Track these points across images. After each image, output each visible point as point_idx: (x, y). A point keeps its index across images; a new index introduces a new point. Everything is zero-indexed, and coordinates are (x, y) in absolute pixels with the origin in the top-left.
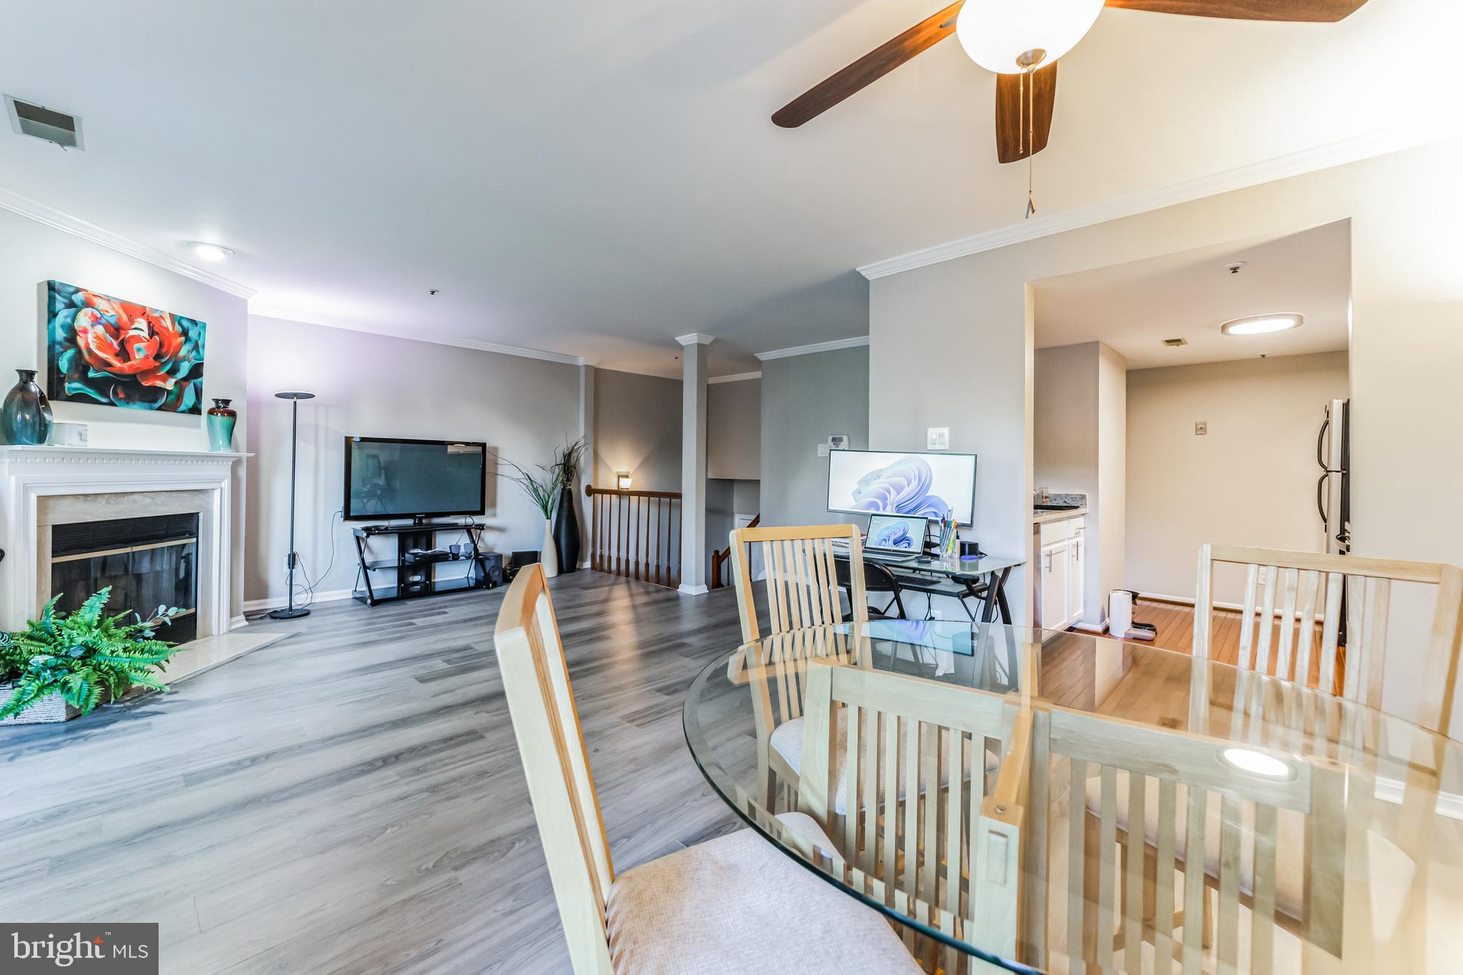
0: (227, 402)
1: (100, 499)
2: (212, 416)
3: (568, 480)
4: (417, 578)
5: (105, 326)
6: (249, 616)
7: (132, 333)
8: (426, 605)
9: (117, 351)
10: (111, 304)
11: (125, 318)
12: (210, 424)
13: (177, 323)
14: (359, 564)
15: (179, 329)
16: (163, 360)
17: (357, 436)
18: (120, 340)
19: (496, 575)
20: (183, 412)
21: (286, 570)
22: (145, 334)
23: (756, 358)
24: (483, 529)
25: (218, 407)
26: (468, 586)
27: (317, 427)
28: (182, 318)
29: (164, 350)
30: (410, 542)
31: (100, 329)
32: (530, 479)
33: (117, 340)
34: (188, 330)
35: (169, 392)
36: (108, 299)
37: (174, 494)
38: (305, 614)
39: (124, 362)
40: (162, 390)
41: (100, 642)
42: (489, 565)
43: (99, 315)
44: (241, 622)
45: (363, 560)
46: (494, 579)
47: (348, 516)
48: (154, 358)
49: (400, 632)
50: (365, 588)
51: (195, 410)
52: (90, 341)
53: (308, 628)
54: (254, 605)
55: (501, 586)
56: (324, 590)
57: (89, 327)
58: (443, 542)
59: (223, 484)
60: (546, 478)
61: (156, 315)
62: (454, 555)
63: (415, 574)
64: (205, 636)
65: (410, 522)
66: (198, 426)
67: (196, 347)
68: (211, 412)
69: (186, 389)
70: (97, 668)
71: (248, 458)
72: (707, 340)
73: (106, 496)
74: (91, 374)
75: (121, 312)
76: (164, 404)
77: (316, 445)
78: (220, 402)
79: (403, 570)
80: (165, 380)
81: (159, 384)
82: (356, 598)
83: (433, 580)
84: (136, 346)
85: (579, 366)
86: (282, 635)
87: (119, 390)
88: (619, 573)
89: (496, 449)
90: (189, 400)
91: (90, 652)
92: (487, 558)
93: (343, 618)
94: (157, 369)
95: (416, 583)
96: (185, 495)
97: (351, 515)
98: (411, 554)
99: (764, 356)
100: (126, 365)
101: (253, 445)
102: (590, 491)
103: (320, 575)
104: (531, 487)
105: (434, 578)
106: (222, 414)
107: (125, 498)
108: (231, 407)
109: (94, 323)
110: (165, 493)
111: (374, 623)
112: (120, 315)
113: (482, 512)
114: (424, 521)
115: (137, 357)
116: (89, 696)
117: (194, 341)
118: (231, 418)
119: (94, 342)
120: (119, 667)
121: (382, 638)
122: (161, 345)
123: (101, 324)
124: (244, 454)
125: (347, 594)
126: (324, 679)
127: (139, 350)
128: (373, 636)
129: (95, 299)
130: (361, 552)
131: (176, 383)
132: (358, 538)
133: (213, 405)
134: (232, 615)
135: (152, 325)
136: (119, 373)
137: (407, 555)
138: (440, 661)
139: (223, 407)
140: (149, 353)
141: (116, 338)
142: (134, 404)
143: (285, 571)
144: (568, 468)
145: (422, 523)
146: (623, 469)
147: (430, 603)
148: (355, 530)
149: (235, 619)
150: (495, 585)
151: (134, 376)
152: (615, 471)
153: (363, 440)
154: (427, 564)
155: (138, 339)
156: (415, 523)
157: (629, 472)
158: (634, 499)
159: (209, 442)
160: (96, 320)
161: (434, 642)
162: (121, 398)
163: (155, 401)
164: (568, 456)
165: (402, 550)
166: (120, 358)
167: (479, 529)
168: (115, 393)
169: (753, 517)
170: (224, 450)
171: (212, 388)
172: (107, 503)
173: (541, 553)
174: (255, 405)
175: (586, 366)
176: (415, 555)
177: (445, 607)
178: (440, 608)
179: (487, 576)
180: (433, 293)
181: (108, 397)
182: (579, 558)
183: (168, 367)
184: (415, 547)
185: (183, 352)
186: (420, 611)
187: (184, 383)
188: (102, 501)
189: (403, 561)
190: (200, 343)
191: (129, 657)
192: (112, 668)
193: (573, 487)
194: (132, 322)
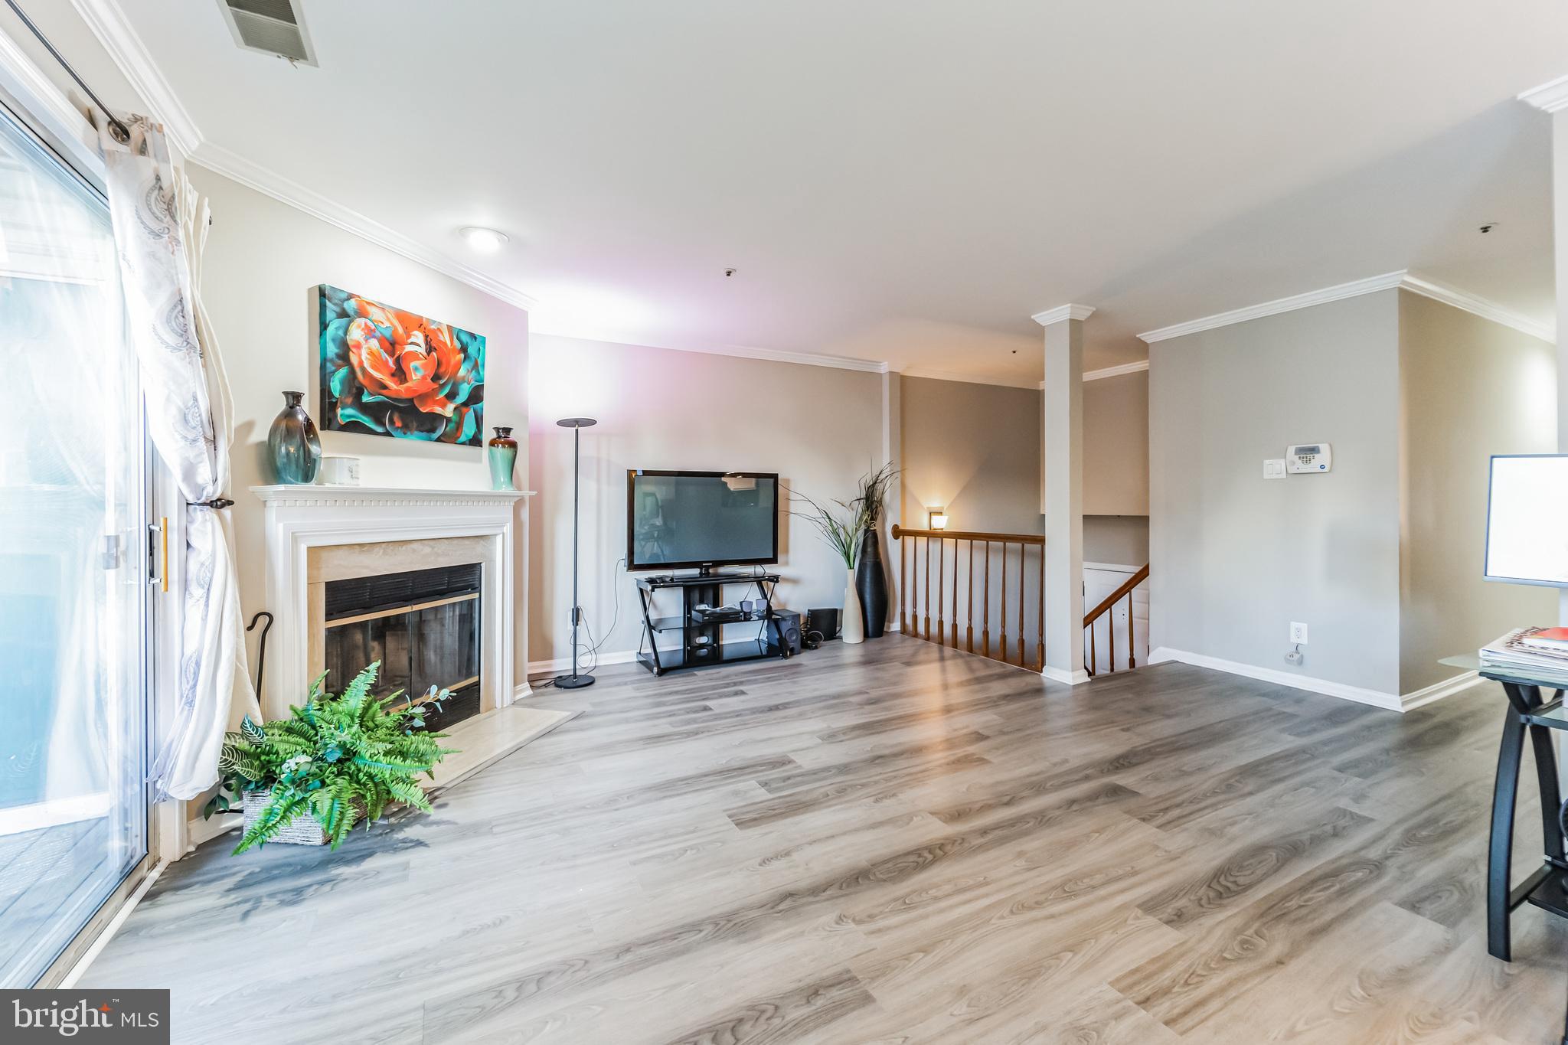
0: (507, 431)
1: (377, 549)
2: (493, 448)
3: (872, 519)
4: (703, 640)
5: (380, 341)
6: (533, 679)
7: (409, 348)
8: (717, 679)
9: (393, 371)
10: (385, 314)
11: (400, 330)
12: (492, 457)
13: (455, 338)
14: (643, 622)
15: (458, 345)
16: (442, 382)
17: (640, 468)
18: (395, 357)
19: (794, 641)
20: (463, 443)
21: (571, 627)
22: (422, 350)
23: (1139, 339)
24: (777, 581)
25: (499, 437)
26: (760, 654)
27: (599, 460)
28: (461, 330)
29: (442, 370)
30: (696, 596)
31: (374, 344)
32: (829, 518)
33: (393, 357)
34: (468, 346)
35: (449, 420)
36: (382, 308)
37: (455, 542)
38: (590, 682)
39: (401, 384)
40: (441, 417)
41: (358, 741)
42: (785, 627)
43: (373, 327)
44: (526, 690)
45: (647, 617)
46: (791, 645)
47: (632, 566)
48: (432, 379)
49: (695, 721)
50: (650, 650)
51: (476, 441)
52: (363, 358)
53: (594, 705)
54: (538, 667)
55: (799, 653)
56: (608, 651)
57: (363, 342)
58: (732, 597)
59: (505, 528)
60: (849, 517)
61: (433, 327)
62: (745, 613)
63: (702, 635)
64: (489, 709)
65: (695, 572)
66: (479, 460)
67: (476, 366)
68: (493, 443)
69: (466, 416)
70: (354, 778)
71: (531, 497)
72: (1083, 314)
73: (383, 545)
74: (366, 399)
75: (396, 322)
76: (444, 434)
77: (598, 481)
78: (501, 431)
79: (689, 630)
80: (443, 406)
81: (438, 410)
82: (640, 662)
83: (720, 643)
84: (413, 365)
85: (880, 375)
86: (568, 713)
87: (396, 418)
88: (928, 638)
89: (788, 481)
90: (469, 430)
91: (349, 754)
92: (784, 619)
93: (628, 691)
94: (435, 392)
95: (702, 646)
96: (467, 542)
97: (635, 563)
98: (699, 611)
99: (1149, 337)
100: (402, 387)
101: (536, 483)
102: (898, 533)
103: (604, 632)
104: (830, 528)
105: (722, 640)
106: (503, 444)
107: (404, 548)
108: (512, 437)
109: (368, 336)
110: (445, 541)
111: (663, 704)
112: (396, 329)
113: (774, 560)
114: (711, 571)
115: (414, 378)
116: (341, 820)
117: (473, 359)
118: (512, 449)
119: (369, 359)
120: (379, 776)
121: (676, 730)
122: (439, 364)
123: (374, 337)
124: (527, 493)
125: (631, 657)
126: (612, 802)
127: (416, 369)
128: (663, 726)
129: (370, 309)
130: (645, 609)
131: (455, 409)
132: (641, 591)
133: (494, 435)
134: (515, 683)
135: (429, 340)
136: (394, 396)
137: (693, 613)
138: (754, 782)
139: (504, 437)
140: (427, 373)
141: (392, 355)
142: (411, 434)
143: (569, 628)
144: (872, 503)
145: (709, 573)
146: (935, 504)
147: (721, 675)
148: (638, 582)
149: (519, 687)
150: (793, 652)
151: (411, 400)
152: (925, 506)
153: (646, 473)
154: (714, 623)
155: (414, 356)
156: (701, 573)
157: (943, 508)
158: (949, 543)
159: (491, 481)
160: (370, 333)
161: (741, 745)
162: (398, 428)
163: (433, 430)
164: (871, 490)
165: (688, 606)
166: (396, 379)
167: (772, 581)
168: (392, 422)
169: (1137, 569)
170: (506, 489)
171: (493, 415)
172: (385, 553)
173: (842, 611)
174: (537, 436)
175: (891, 373)
176: (702, 612)
177: (741, 683)
178: (735, 684)
179: (782, 640)
180: (729, 274)
181: (384, 425)
182: (887, 619)
183: (446, 390)
184: (702, 602)
185: (462, 372)
186: (714, 688)
187: (464, 409)
188: (379, 551)
189: (690, 619)
190: (479, 361)
191: (390, 763)
192: (371, 777)
193: (877, 528)
194: (409, 336)
